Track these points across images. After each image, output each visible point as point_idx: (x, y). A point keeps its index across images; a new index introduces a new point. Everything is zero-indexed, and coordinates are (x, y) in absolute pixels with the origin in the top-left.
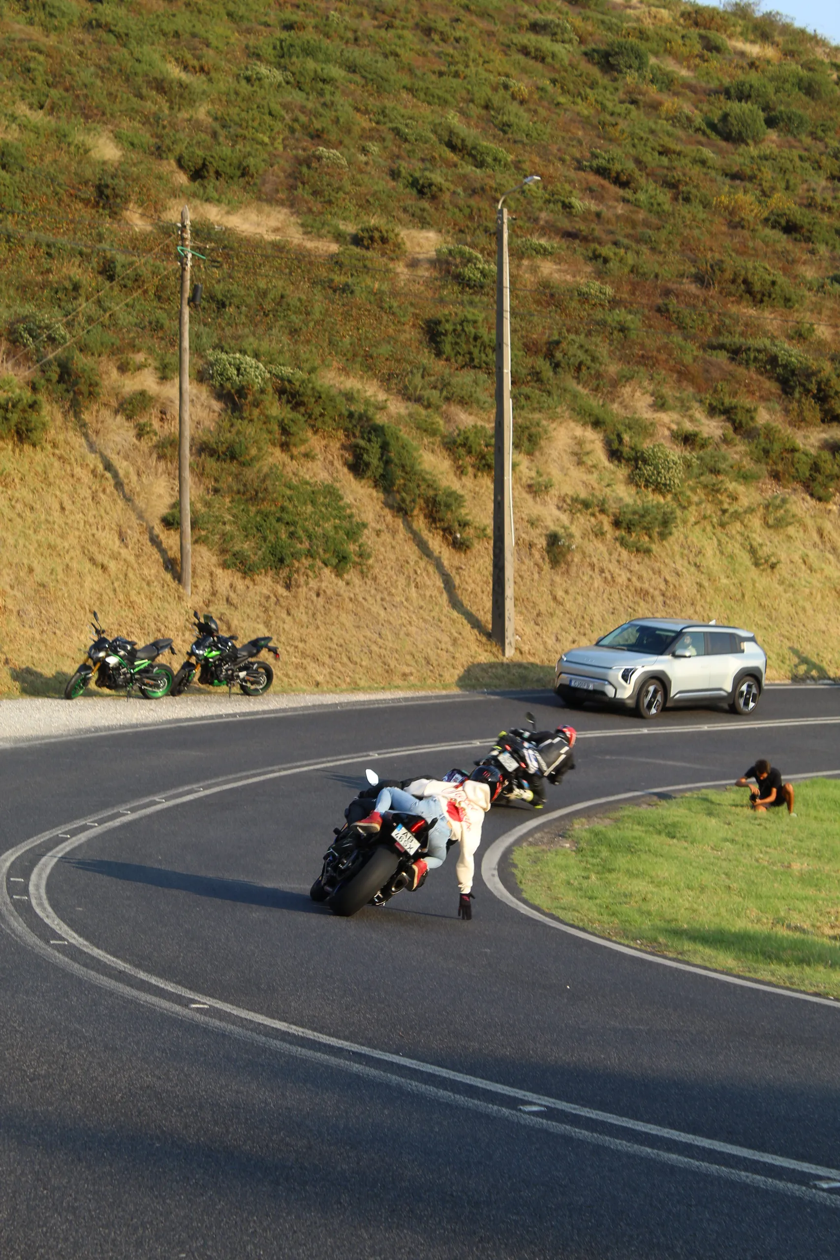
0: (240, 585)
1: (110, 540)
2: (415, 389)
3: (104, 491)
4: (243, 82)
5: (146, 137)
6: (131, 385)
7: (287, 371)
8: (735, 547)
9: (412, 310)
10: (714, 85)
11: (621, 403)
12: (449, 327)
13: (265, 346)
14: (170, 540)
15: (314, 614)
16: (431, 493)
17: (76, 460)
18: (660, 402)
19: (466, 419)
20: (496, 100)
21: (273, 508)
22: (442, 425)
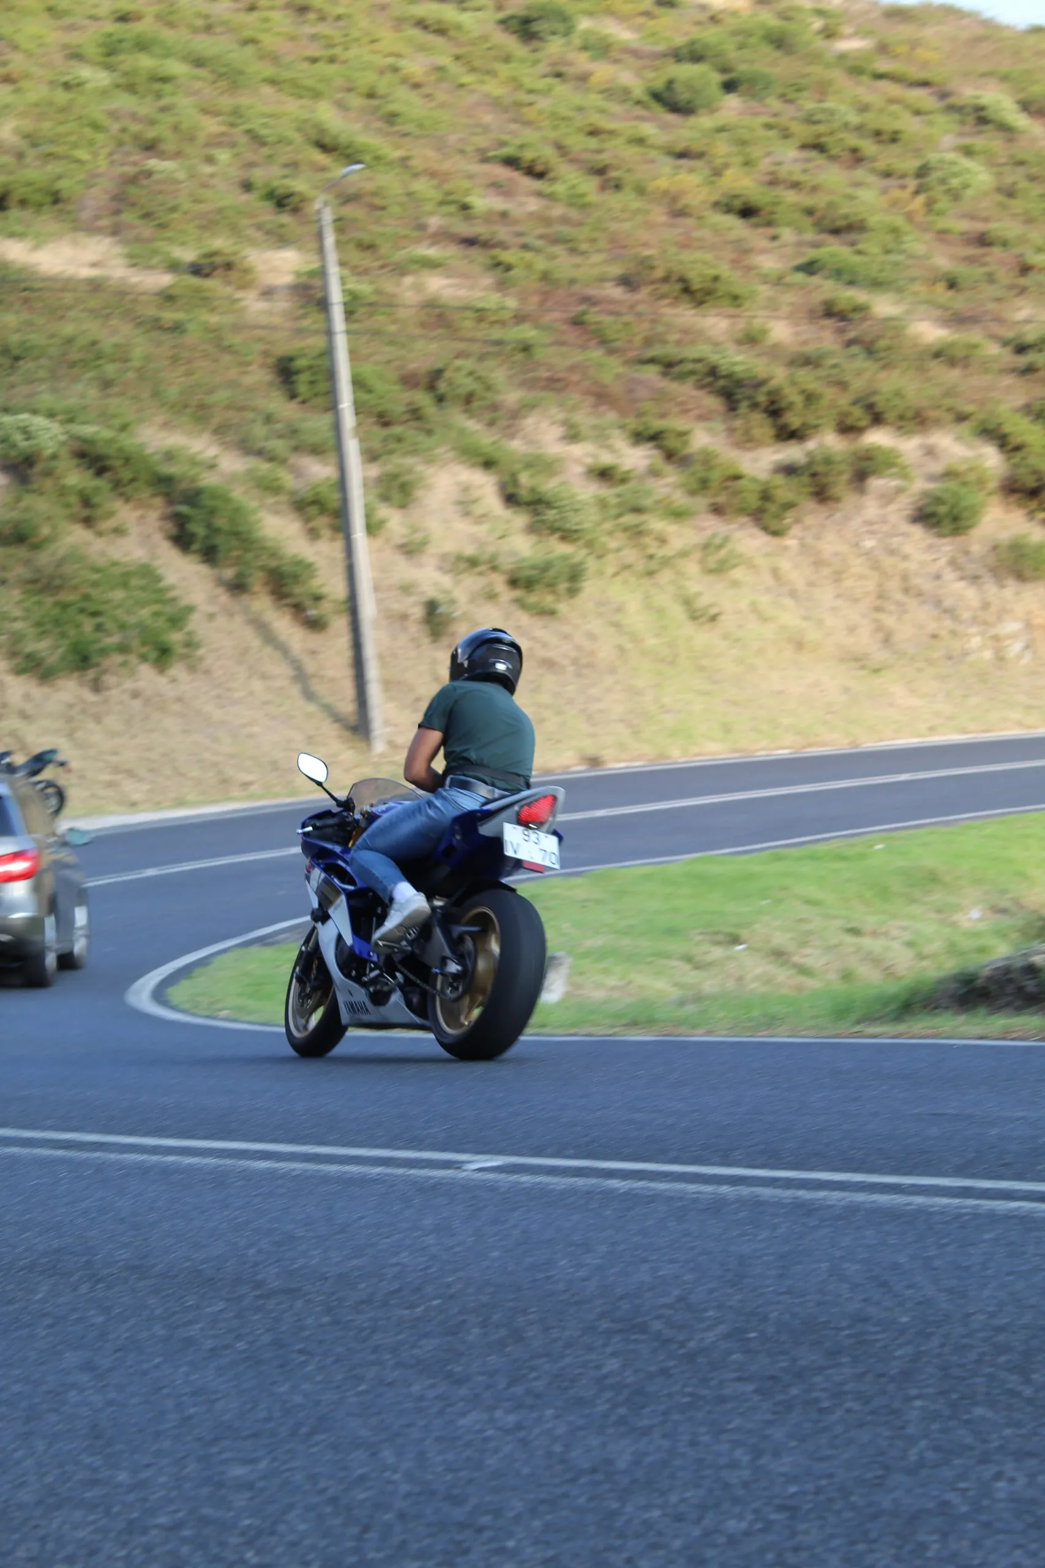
0: (37, 691)
2: (255, 442)
4: (60, 90)
7: (88, 430)
8: (665, 599)
9: (259, 346)
10: (661, 47)
11: (523, 438)
12: (301, 363)
13: (61, 405)
15: (130, 721)
16: (274, 563)
18: (571, 432)
21: (74, 597)
22: (288, 480)
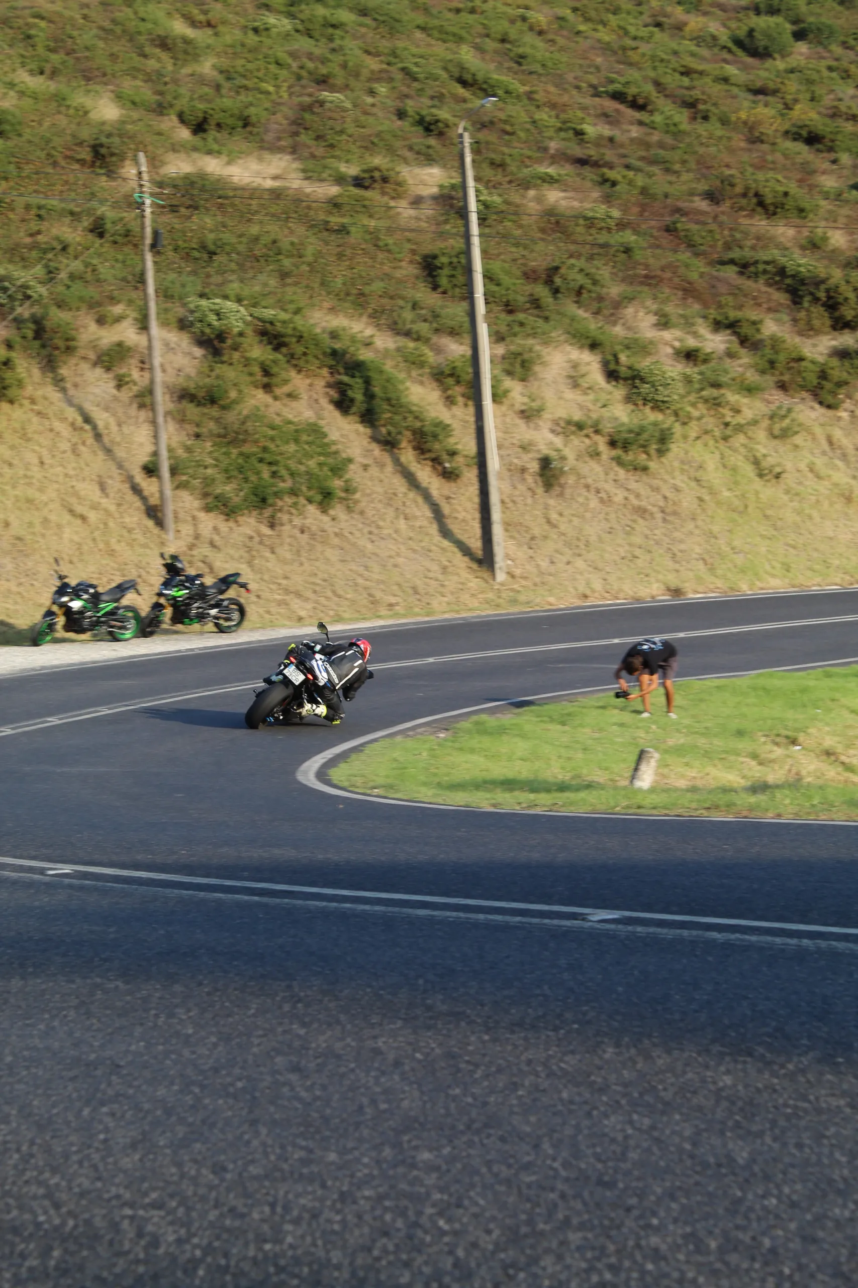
0: (224, 526)
1: (90, 491)
2: (404, 324)
3: (84, 443)
4: (251, 34)
5: (147, 94)
6: (108, 337)
7: (270, 313)
8: (738, 460)
9: (409, 246)
10: (744, 2)
11: (624, 324)
12: (444, 260)
13: (246, 292)
14: (150, 486)
15: (298, 551)
16: (418, 424)
17: (55, 414)
18: (663, 320)
19: (457, 349)
20: (513, 34)
21: (255, 449)
22: (431, 357)
